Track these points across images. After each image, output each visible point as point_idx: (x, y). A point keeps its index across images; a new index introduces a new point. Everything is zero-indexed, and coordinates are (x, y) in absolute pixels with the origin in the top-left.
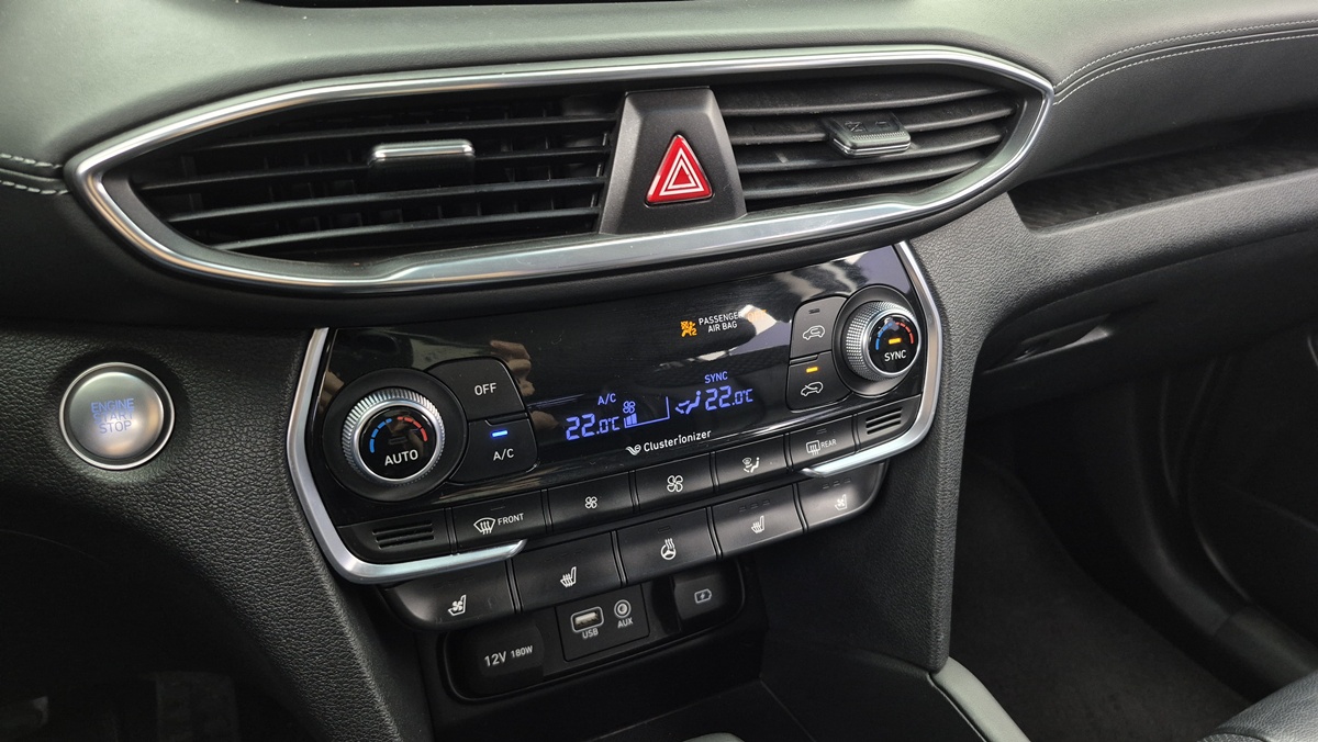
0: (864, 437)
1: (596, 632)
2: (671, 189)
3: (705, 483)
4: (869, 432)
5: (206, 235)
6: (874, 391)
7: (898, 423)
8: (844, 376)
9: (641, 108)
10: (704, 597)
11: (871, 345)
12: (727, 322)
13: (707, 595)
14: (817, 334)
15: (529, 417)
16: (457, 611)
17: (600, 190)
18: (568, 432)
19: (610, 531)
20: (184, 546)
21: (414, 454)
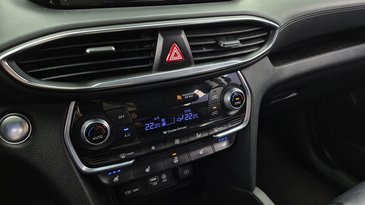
0: (230, 126)
1: (156, 183)
2: (173, 58)
3: (186, 141)
4: (231, 125)
5: (38, 76)
6: (232, 113)
7: (239, 122)
8: (223, 109)
9: (163, 36)
10: (187, 172)
11: (231, 100)
12: (190, 95)
13: (188, 172)
14: (216, 98)
15: (135, 124)
16: (116, 180)
17: (153, 59)
18: (146, 128)
19: (159, 156)
20: (36, 165)
21: (101, 136)
